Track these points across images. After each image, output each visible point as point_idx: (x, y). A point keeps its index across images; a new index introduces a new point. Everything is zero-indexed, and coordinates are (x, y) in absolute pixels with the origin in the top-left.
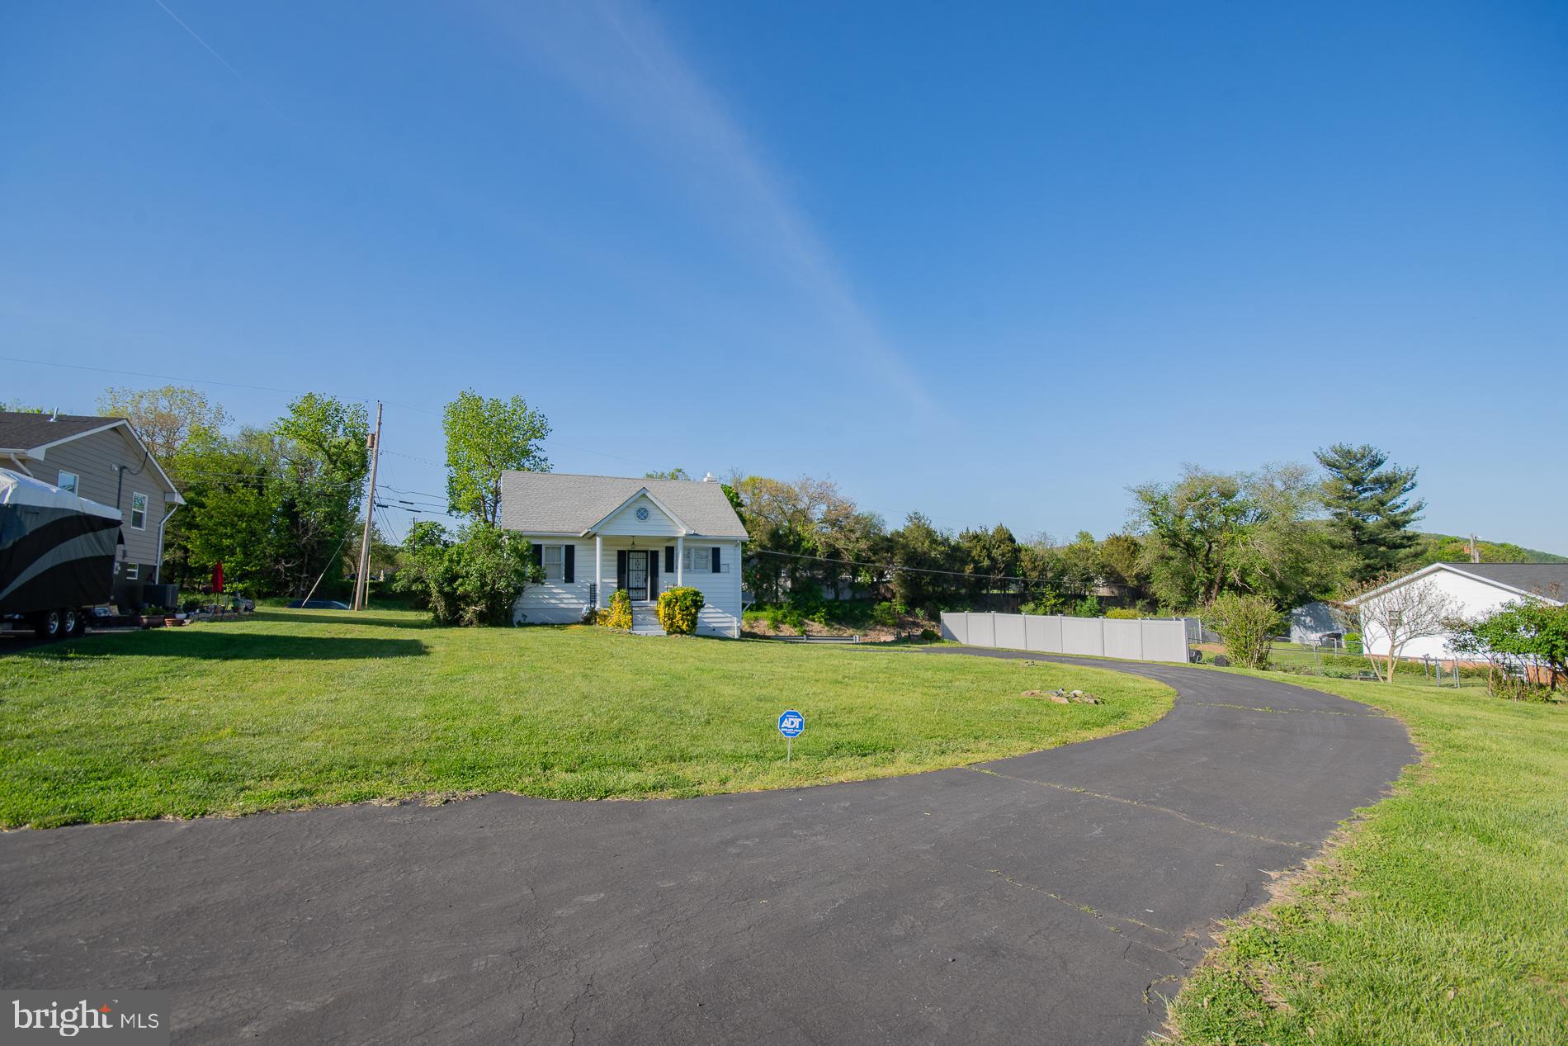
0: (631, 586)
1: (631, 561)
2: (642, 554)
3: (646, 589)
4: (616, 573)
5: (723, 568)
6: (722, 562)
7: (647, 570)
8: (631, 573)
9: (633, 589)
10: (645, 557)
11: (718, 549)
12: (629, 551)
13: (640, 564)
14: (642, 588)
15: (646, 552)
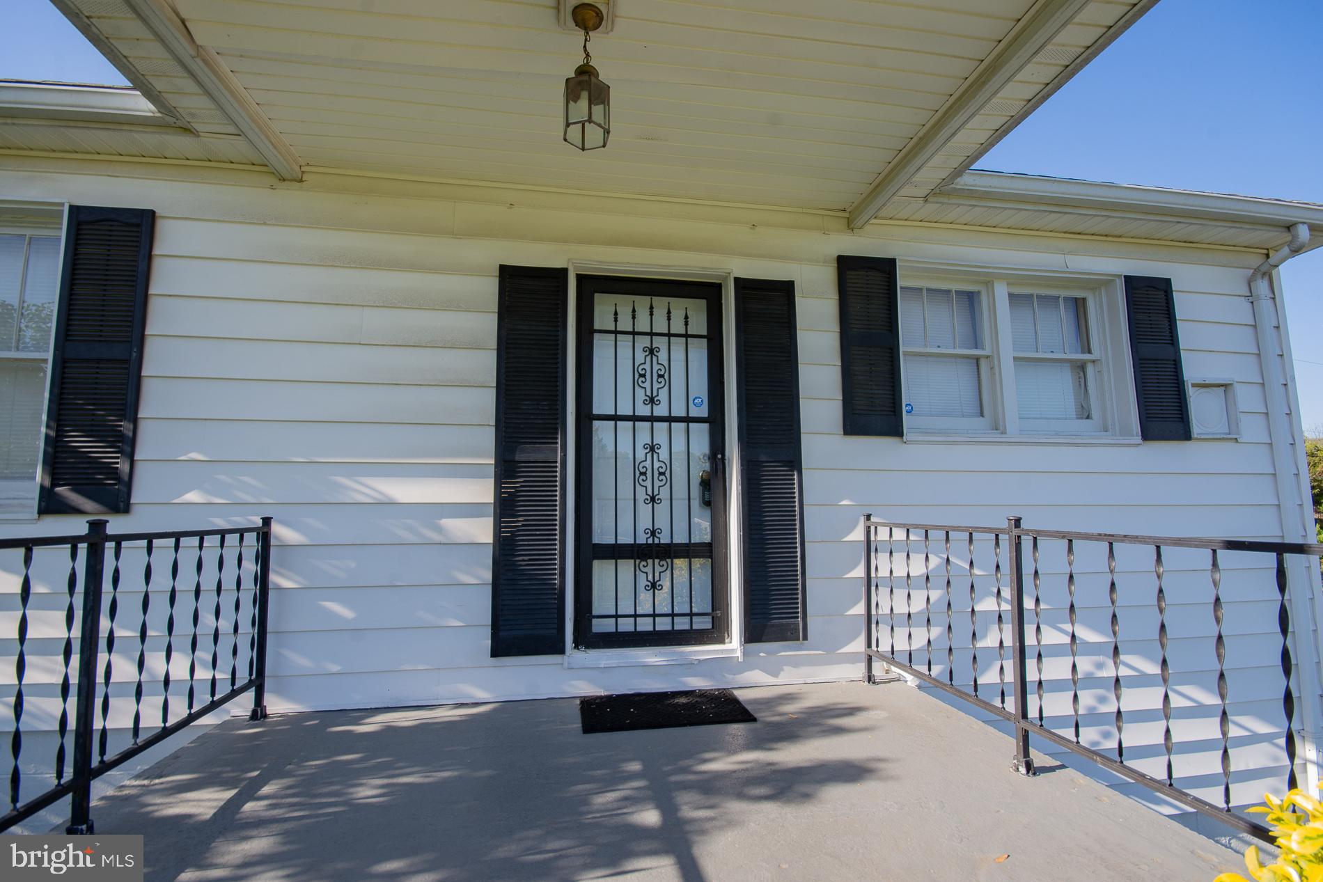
0: (602, 534)
1: (602, 349)
2: (679, 306)
3: (711, 551)
4: (487, 438)
5: (1202, 408)
6: (1193, 369)
7: (715, 420)
8: (602, 433)
9: (616, 552)
10: (699, 325)
11: (1163, 286)
12: (593, 285)
13: (664, 376)
14: (688, 551)
15: (708, 292)
